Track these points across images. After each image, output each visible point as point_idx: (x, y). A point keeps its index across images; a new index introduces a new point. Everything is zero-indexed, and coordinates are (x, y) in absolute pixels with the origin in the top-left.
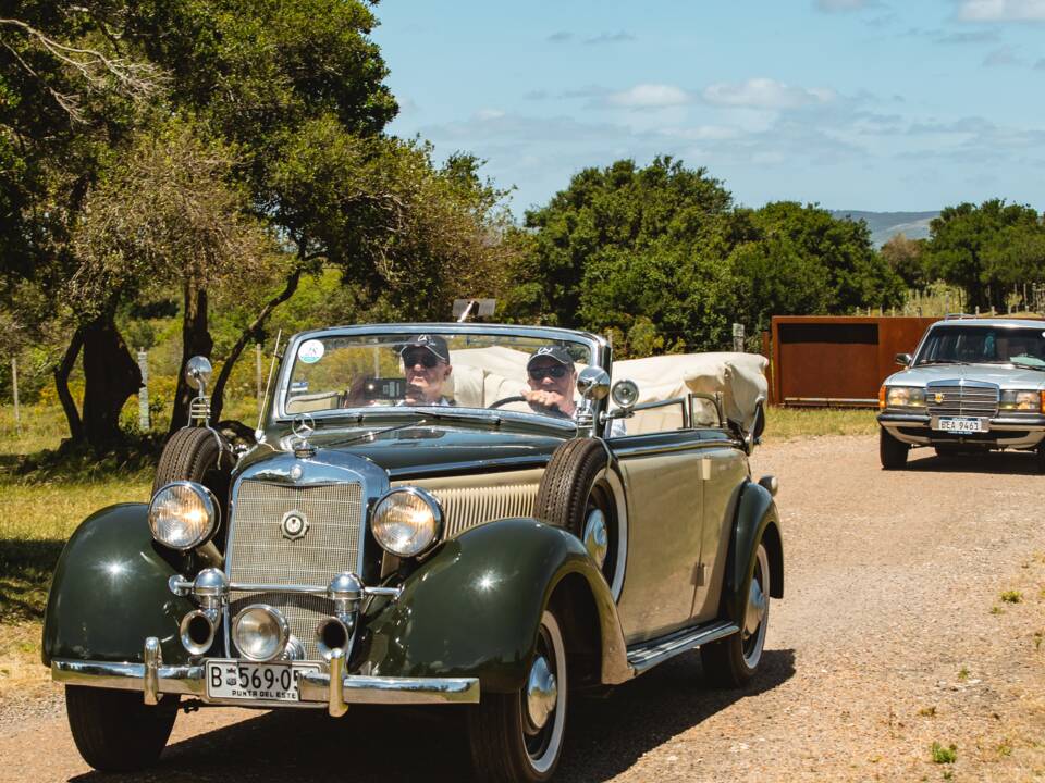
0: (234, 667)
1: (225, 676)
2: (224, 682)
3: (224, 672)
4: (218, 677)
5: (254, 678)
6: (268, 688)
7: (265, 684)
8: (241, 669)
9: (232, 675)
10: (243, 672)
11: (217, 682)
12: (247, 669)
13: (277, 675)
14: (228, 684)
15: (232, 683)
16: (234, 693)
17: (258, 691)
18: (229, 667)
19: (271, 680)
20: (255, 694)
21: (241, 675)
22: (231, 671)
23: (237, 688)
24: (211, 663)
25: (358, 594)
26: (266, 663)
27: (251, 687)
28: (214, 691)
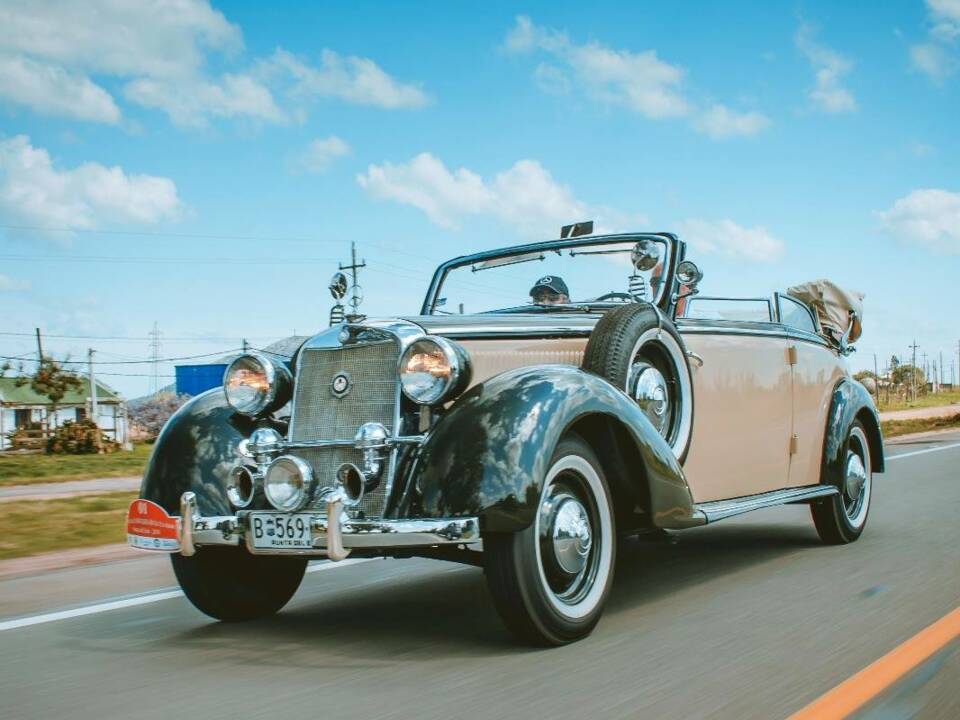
1: (266, 527)
2: (265, 532)
3: (264, 523)
4: (260, 528)
5: (289, 528)
6: (300, 537)
7: (298, 533)
9: (271, 526)
10: (280, 522)
11: (259, 533)
12: (281, 519)
13: (307, 525)
14: (269, 534)
15: (271, 533)
16: (273, 542)
17: (292, 539)
18: (268, 518)
20: (290, 544)
21: (278, 526)
22: (269, 522)
23: (275, 538)
24: (254, 515)
25: (383, 441)
26: (294, 513)
27: (286, 538)
28: (258, 543)
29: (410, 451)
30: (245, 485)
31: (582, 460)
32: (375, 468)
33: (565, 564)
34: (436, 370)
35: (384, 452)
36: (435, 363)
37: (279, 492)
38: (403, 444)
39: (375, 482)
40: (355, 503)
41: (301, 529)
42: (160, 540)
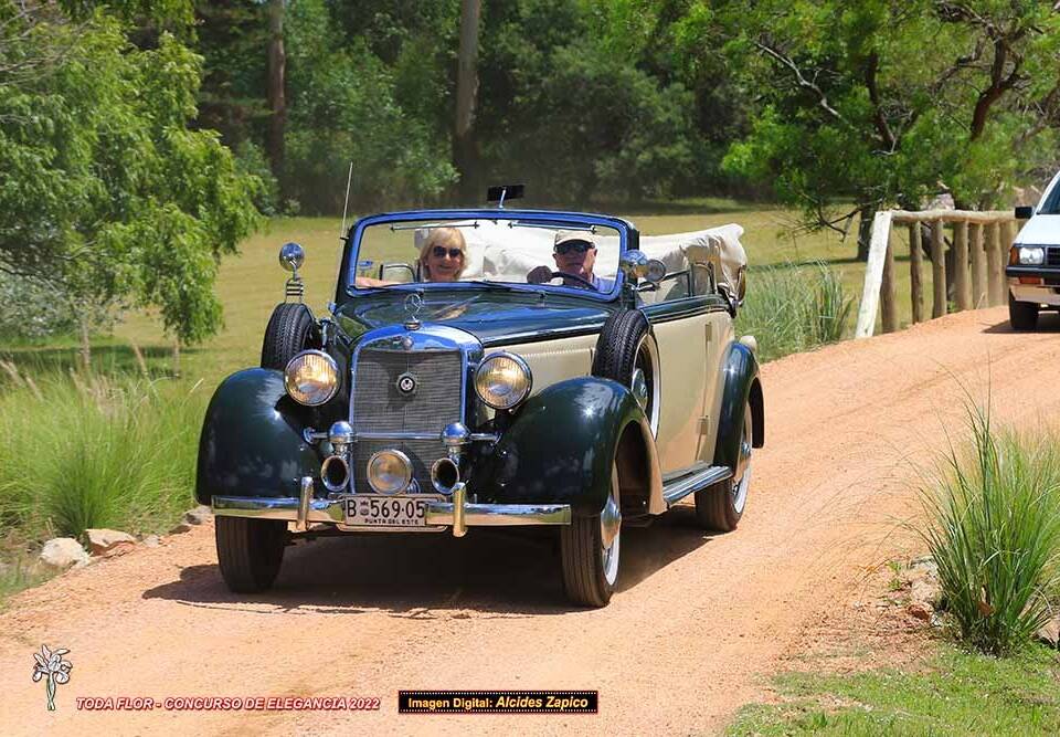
0: (367, 500)
1: (359, 508)
2: (358, 511)
3: (358, 505)
4: (353, 508)
5: (384, 508)
6: (395, 516)
7: (393, 513)
8: (372, 502)
9: (365, 507)
10: (375, 503)
11: (352, 512)
12: (377, 501)
13: (403, 506)
14: (362, 513)
15: (364, 513)
16: (367, 520)
17: (387, 518)
18: (363, 500)
19: (398, 510)
20: (384, 522)
21: (373, 507)
22: (364, 503)
23: (369, 517)
24: (349, 496)
27: (381, 516)
28: (349, 521)
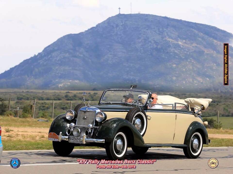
2: (72, 139)
7: (77, 140)
16: (73, 141)
24: (70, 136)
25: (92, 127)
26: (77, 137)
27: (75, 140)
28: (70, 141)
29: (96, 129)
30: (69, 131)
31: (122, 133)
32: (90, 131)
33: (118, 149)
34: (101, 117)
35: (92, 129)
36: (101, 116)
37: (75, 133)
38: (95, 128)
39: (90, 133)
40: (87, 136)
41: (78, 139)
42: (55, 139)
